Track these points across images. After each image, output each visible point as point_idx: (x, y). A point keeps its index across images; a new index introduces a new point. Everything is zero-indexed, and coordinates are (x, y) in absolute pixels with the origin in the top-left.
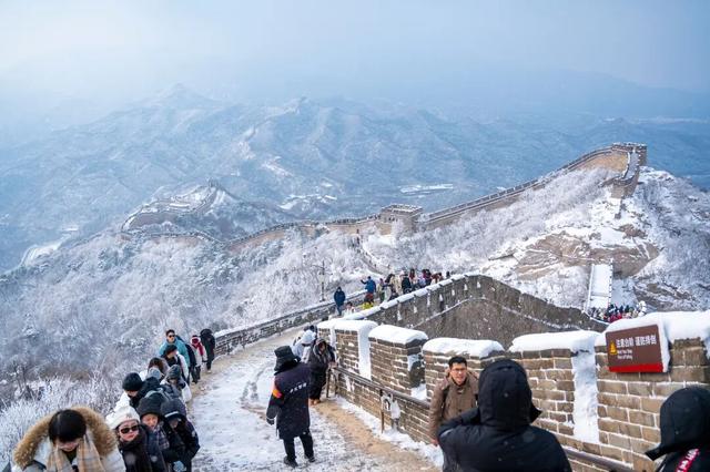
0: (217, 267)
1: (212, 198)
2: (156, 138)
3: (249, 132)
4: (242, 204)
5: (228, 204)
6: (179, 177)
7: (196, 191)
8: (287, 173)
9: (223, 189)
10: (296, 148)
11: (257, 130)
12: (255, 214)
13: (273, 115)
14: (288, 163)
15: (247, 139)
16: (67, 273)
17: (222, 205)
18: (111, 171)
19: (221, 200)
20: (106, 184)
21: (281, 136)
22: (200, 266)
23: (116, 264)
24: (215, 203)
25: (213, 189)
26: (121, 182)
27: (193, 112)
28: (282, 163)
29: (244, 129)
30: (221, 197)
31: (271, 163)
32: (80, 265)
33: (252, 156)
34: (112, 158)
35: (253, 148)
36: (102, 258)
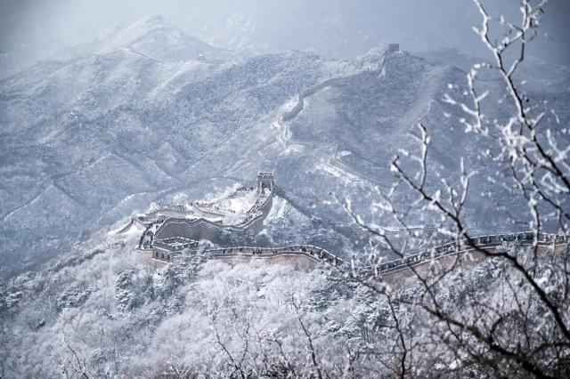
0: (362, 308)
1: (266, 209)
2: (120, 108)
3: (290, 105)
4: (316, 224)
5: (292, 222)
6: (159, 181)
7: (232, 196)
8: (362, 183)
9: (282, 195)
10: (377, 137)
11: (306, 102)
12: (341, 244)
13: (335, 76)
14: (365, 163)
15: (288, 117)
16: (59, 310)
17: (280, 223)
18: (39, 163)
19: (281, 214)
20: (30, 186)
21: (350, 114)
22: (323, 307)
23: (153, 298)
24: (270, 217)
25: (268, 192)
26: (55, 184)
27: (187, 66)
28: (353, 163)
29: (279, 99)
30: (279, 209)
31: (333, 163)
32: (86, 297)
33: (297, 149)
34: (43, 141)
35: (298, 134)
36: (124, 287)
